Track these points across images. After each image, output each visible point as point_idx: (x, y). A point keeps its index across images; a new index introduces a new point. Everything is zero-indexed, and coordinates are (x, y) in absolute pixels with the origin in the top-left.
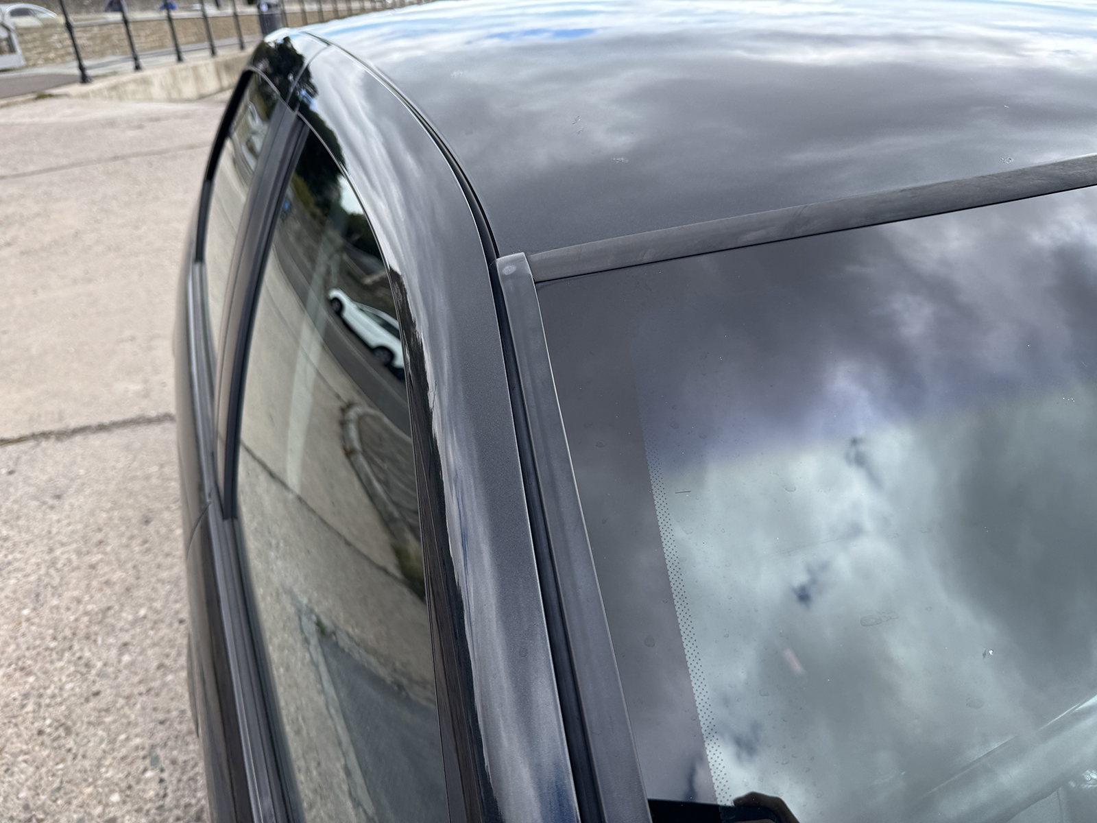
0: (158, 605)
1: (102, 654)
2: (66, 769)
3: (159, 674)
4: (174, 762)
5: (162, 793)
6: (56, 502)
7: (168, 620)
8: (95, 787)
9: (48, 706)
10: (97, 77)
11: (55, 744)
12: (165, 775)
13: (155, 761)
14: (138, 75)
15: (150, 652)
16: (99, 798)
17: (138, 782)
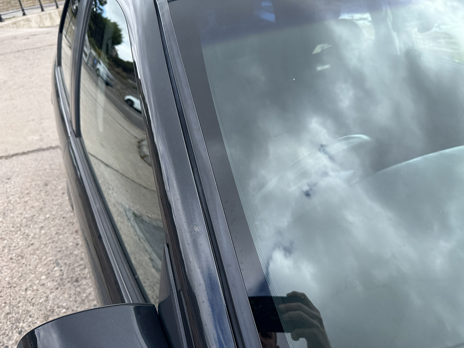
0: (54, 213)
1: (33, 231)
2: (23, 270)
3: (56, 236)
4: (65, 264)
5: (62, 274)
6: (8, 181)
7: (58, 218)
8: (35, 274)
9: (13, 250)
10: (6, 19)
11: (18, 262)
12: (62, 268)
13: (58, 264)
14: (25, 17)
15: (52, 229)
16: (37, 278)
17: (52, 271)
